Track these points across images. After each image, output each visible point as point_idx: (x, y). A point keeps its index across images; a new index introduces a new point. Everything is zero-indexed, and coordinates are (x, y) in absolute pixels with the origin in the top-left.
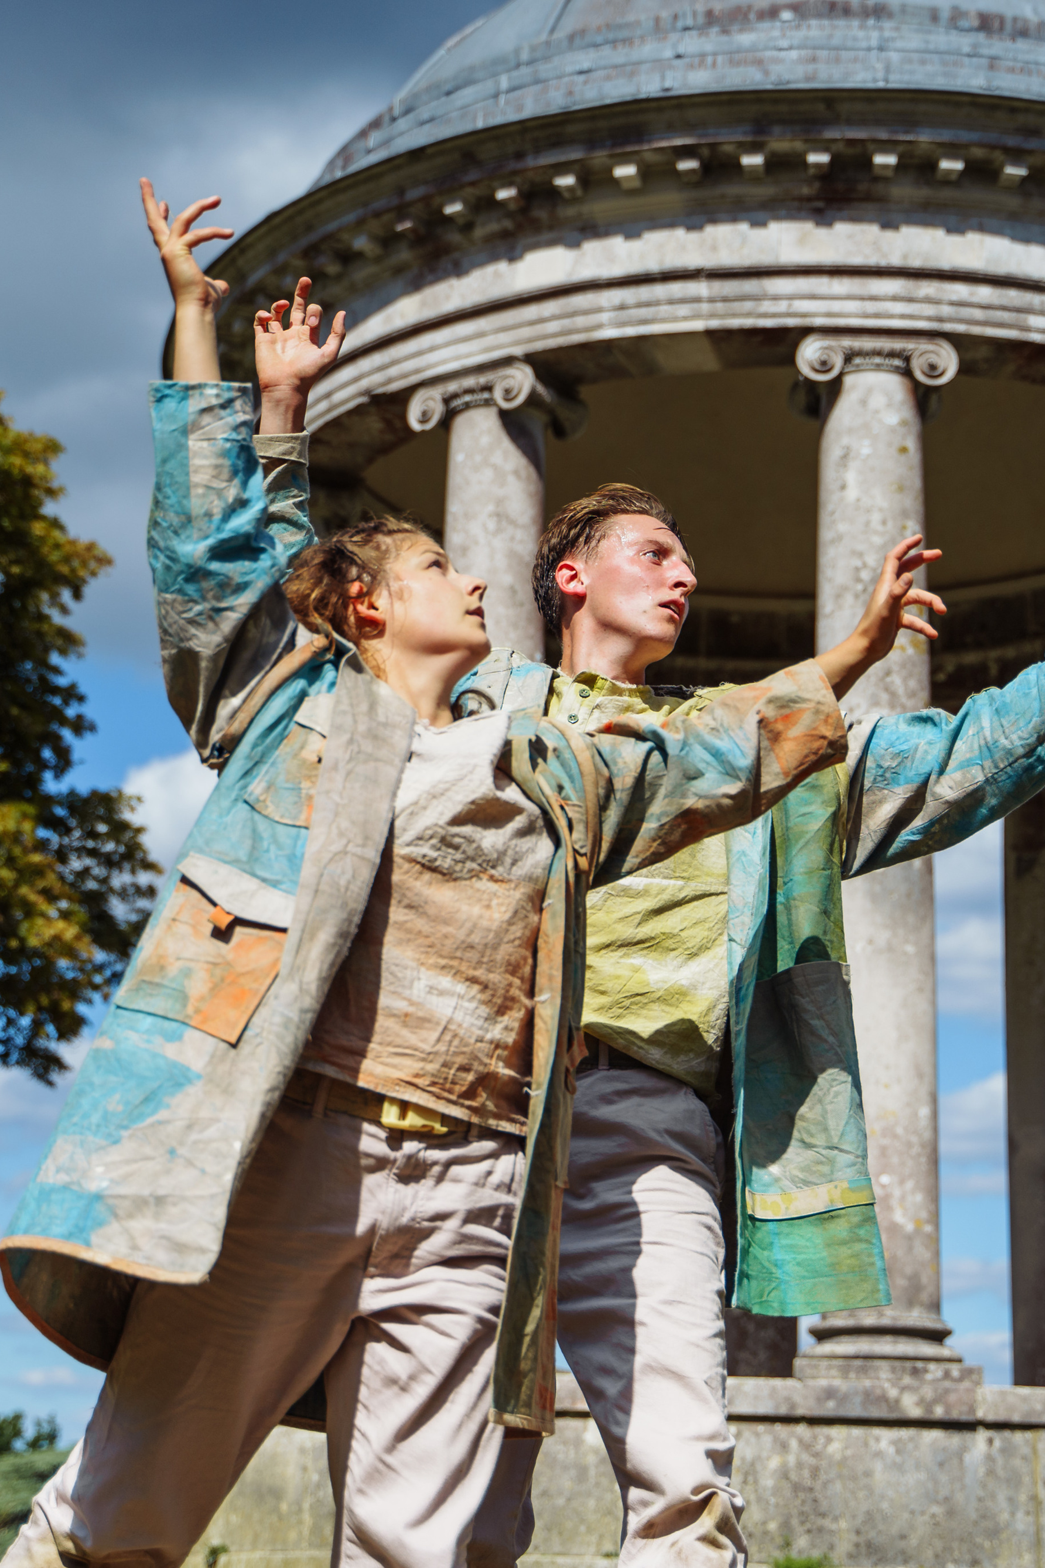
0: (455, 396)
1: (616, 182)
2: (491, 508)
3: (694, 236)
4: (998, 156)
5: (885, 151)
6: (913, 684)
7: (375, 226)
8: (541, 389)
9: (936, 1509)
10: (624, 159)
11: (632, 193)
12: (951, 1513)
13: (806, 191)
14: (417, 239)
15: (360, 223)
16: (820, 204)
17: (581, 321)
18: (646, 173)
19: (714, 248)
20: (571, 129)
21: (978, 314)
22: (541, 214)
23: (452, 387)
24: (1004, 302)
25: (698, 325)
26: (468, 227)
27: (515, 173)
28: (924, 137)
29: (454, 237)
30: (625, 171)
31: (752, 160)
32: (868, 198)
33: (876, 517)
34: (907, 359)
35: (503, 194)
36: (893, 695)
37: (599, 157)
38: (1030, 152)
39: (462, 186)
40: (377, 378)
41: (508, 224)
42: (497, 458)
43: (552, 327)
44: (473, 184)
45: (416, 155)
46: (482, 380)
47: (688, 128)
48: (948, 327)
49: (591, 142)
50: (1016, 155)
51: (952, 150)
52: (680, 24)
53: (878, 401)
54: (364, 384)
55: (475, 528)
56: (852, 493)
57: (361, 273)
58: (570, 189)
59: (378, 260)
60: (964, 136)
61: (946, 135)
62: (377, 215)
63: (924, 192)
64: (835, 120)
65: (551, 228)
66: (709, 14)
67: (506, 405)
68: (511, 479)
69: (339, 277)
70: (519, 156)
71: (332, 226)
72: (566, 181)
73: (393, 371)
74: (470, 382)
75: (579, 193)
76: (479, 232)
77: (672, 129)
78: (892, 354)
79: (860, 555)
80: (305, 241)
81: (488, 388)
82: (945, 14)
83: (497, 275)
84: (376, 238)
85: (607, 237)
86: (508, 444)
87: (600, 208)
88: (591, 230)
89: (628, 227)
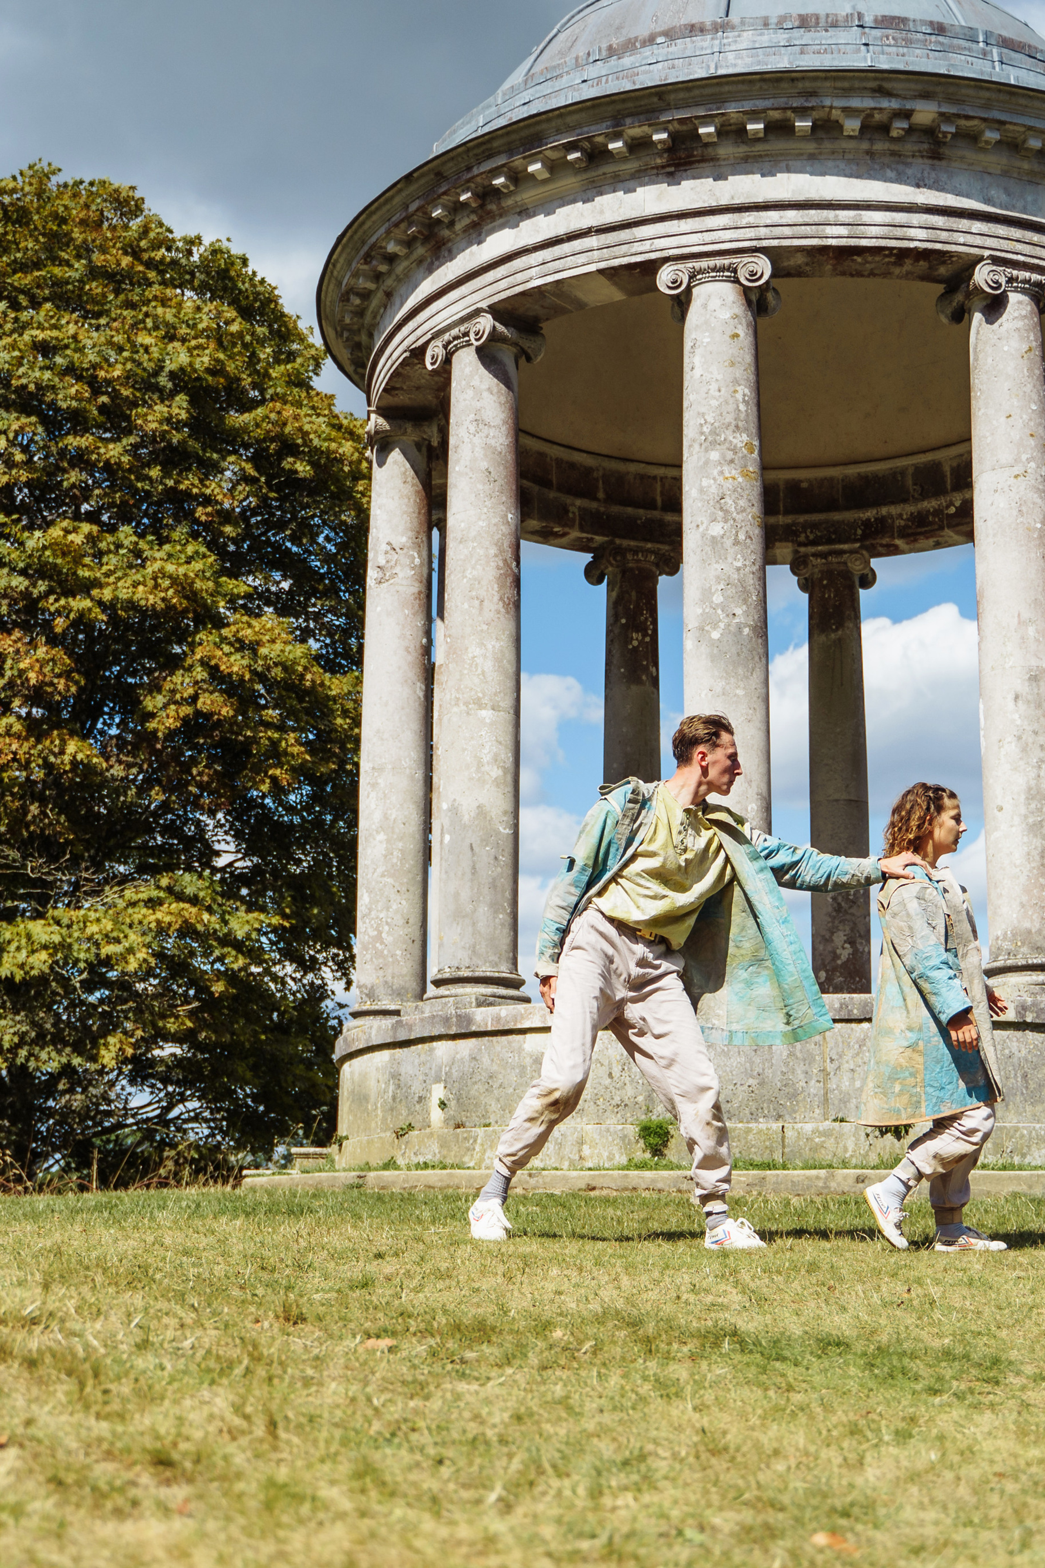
0: (449, 342)
1: (532, 176)
2: (472, 416)
3: (588, 205)
4: (789, 114)
5: (706, 124)
6: (742, 503)
7: (398, 233)
8: (500, 328)
9: (751, 1081)
10: (532, 159)
11: (545, 182)
12: (762, 1084)
13: (659, 161)
14: (423, 238)
15: (389, 233)
16: (672, 169)
17: (520, 277)
18: (549, 166)
19: (602, 212)
20: (495, 144)
21: (787, 231)
22: (493, 207)
23: (446, 337)
24: (807, 220)
25: (592, 268)
26: (452, 224)
27: (469, 181)
28: (732, 109)
29: (446, 233)
30: (535, 167)
31: (615, 146)
32: (703, 160)
33: (714, 387)
34: (735, 271)
35: (463, 198)
36: (726, 512)
37: (517, 161)
38: (812, 108)
39: (439, 197)
40: (412, 338)
41: (474, 217)
42: (475, 381)
43: (503, 284)
44: (445, 193)
45: (408, 178)
46: (462, 328)
47: (570, 129)
48: (765, 243)
49: (511, 151)
50: (802, 112)
51: (754, 115)
52: (591, 59)
53: (715, 303)
54: (407, 343)
55: (462, 432)
56: (697, 372)
57: (400, 268)
58: (504, 186)
59: (406, 257)
60: (760, 104)
61: (747, 106)
62: (397, 225)
63: (743, 149)
64: (668, 108)
65: (501, 216)
66: (610, 48)
67: (477, 344)
68: (486, 394)
69: (389, 272)
70: (469, 169)
71: (374, 239)
72: (499, 181)
73: (419, 332)
74: (455, 332)
75: (512, 188)
76: (458, 227)
77: (559, 132)
78: (723, 269)
79: (703, 415)
80: (362, 253)
81: (466, 334)
82: (773, 20)
83: (472, 253)
84: (400, 242)
85: (534, 215)
86: (482, 370)
87: (527, 195)
88: (525, 213)
89: (547, 206)
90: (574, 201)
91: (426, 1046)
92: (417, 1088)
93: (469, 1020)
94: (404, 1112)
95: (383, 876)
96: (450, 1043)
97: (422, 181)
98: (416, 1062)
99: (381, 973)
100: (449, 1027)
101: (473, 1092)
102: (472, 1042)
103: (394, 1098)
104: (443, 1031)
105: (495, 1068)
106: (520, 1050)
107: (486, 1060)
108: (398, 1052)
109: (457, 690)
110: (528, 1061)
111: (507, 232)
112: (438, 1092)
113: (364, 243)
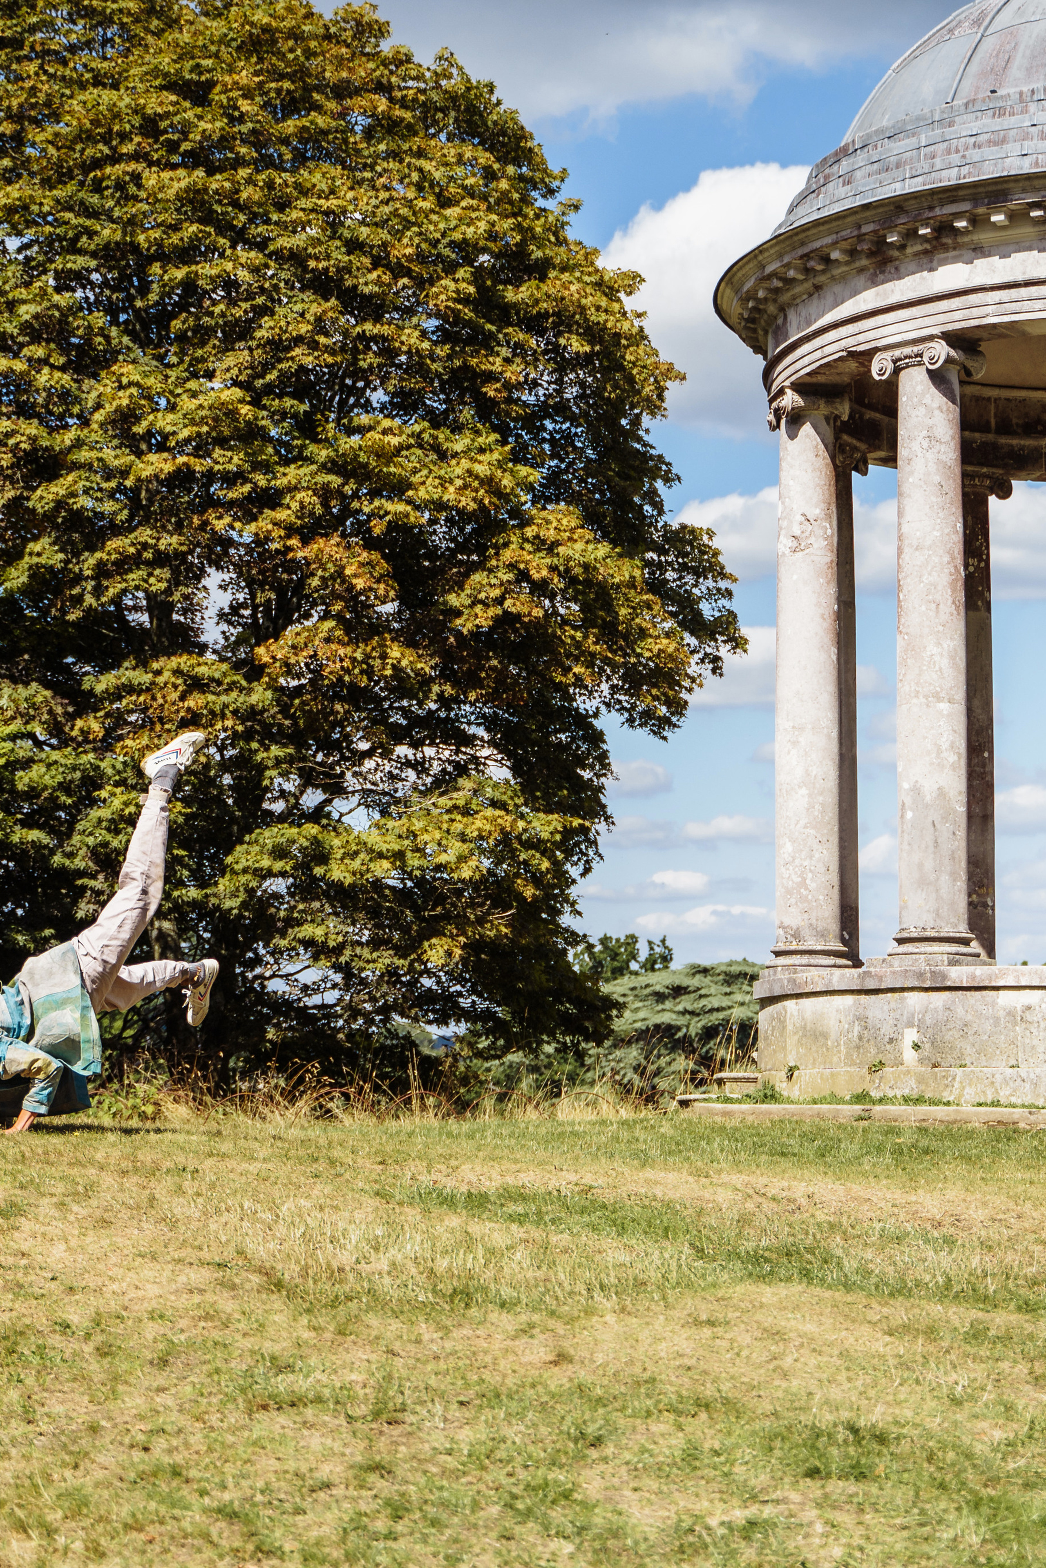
0: (900, 359)
1: (993, 224)
2: (925, 432)
7: (844, 246)
8: (953, 353)
10: (997, 211)
11: (1003, 228)
14: (871, 254)
15: (835, 243)
17: (975, 312)
18: (1012, 216)
20: (961, 193)
22: (948, 241)
23: (897, 353)
26: (902, 247)
27: (929, 219)
29: (896, 253)
30: (998, 218)
35: (923, 231)
37: (981, 209)
39: (897, 227)
40: (852, 341)
41: (928, 246)
42: (927, 400)
43: (958, 315)
44: (904, 225)
45: (866, 207)
46: (916, 349)
47: (1033, 192)
49: (975, 200)
52: (1036, 98)
54: (843, 344)
55: (915, 446)
57: (838, 271)
58: (964, 228)
59: (847, 263)
62: (845, 239)
65: (955, 249)
67: (931, 367)
68: (937, 412)
69: (823, 272)
70: (931, 208)
71: (817, 244)
72: (961, 224)
73: (861, 338)
74: (907, 351)
75: (972, 230)
76: (909, 250)
77: (1025, 192)
81: (921, 355)
83: (923, 278)
84: (844, 251)
85: (989, 256)
86: (933, 389)
87: (983, 237)
88: (980, 251)
89: (1004, 250)
90: (1030, 249)
91: (897, 995)
92: (887, 1030)
93: (944, 977)
94: (873, 1051)
95: (805, 827)
96: (923, 994)
97: (881, 210)
98: (886, 1008)
99: (806, 916)
100: (924, 981)
101: (947, 1038)
102: (946, 994)
103: (860, 1038)
104: (917, 984)
105: (969, 1017)
106: (994, 1004)
107: (960, 1011)
108: (863, 998)
109: (917, 684)
110: (1002, 1014)
111: (960, 266)
112: (911, 1036)
113: (803, 244)
